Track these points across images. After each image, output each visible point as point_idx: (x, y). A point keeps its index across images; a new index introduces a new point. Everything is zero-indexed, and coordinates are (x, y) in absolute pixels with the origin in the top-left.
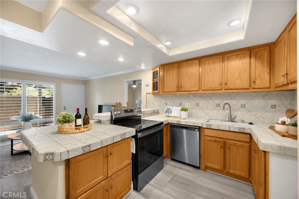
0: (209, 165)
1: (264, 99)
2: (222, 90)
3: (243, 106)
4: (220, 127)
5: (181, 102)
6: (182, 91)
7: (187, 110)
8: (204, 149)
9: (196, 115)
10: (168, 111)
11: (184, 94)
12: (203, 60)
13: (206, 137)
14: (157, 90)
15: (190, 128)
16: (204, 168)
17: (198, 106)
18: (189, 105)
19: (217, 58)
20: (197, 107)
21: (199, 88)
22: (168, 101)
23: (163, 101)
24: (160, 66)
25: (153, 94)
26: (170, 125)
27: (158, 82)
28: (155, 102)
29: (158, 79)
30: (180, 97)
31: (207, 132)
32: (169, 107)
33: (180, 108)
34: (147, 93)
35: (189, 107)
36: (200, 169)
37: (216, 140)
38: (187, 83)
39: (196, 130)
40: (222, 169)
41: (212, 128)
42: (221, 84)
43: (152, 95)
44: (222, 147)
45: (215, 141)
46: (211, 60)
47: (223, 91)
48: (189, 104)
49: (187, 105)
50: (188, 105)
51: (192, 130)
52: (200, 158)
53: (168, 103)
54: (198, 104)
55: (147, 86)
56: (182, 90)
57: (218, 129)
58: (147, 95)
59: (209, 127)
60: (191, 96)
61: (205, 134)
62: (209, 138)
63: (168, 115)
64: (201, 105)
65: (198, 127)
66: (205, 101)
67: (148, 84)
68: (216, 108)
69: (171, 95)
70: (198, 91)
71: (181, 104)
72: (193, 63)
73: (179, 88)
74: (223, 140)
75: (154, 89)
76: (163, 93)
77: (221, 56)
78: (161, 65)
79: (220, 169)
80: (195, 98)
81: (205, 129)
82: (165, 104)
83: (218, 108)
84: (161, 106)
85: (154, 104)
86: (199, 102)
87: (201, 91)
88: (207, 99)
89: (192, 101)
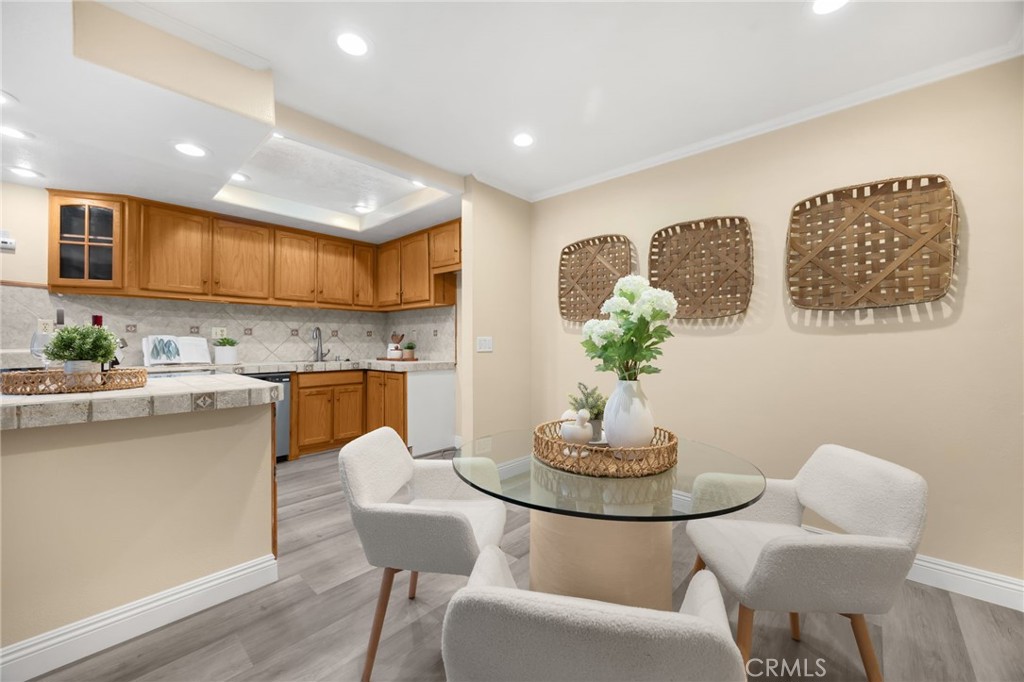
1: (360, 322)
2: (313, 302)
3: (335, 333)
5: (194, 324)
6: (218, 293)
10: (166, 350)
13: (301, 391)
14: (106, 278)
16: (297, 451)
17: (251, 334)
18: (224, 333)
20: (249, 338)
21: (270, 291)
22: (140, 320)
23: (115, 320)
24: (125, 199)
27: (111, 250)
29: (116, 240)
30: (192, 310)
31: (304, 381)
36: (290, 458)
37: (320, 390)
38: (236, 275)
39: (285, 380)
41: (314, 371)
42: (312, 291)
43: (47, 292)
44: (328, 402)
45: (318, 393)
47: (315, 304)
48: (224, 329)
49: (216, 332)
50: (222, 331)
52: (291, 436)
54: (251, 330)
57: (323, 370)
58: (5, 288)
59: (309, 370)
61: (301, 385)
62: (308, 391)
64: (256, 332)
65: (287, 374)
66: (268, 323)
68: (292, 338)
69: (154, 301)
70: (265, 299)
71: (194, 330)
72: (256, 232)
73: (211, 284)
74: (330, 389)
75: (67, 273)
76: (144, 293)
78: (132, 199)
79: (324, 441)
80: (241, 315)
81: (301, 375)
82: (124, 328)
83: (296, 338)
86: (250, 324)
87: (271, 301)
88: (271, 320)
89: (233, 323)
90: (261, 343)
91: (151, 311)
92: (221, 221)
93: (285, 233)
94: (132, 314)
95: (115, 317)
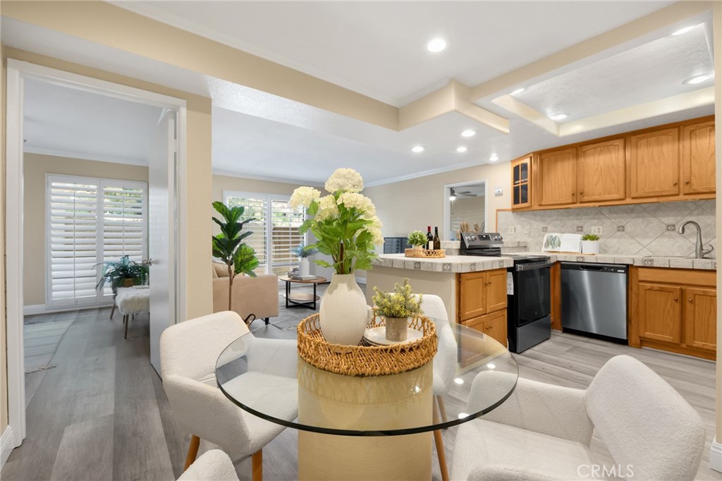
0: (648, 334)
2: (678, 195)
4: (671, 263)
5: (580, 225)
6: (584, 201)
7: (597, 239)
8: (638, 306)
9: (618, 249)
10: (553, 242)
11: (589, 208)
12: (634, 139)
13: (641, 284)
14: (527, 202)
15: (606, 269)
16: (638, 341)
17: (623, 230)
18: (601, 230)
19: (666, 134)
20: (619, 234)
21: (625, 193)
22: (549, 224)
23: (537, 225)
24: (532, 155)
25: (514, 210)
26: (562, 265)
27: (527, 185)
28: (518, 227)
29: (528, 179)
30: (578, 215)
31: (643, 274)
32: (554, 235)
33: (579, 236)
34: (498, 210)
35: (601, 234)
36: (629, 344)
37: (663, 288)
38: (596, 185)
39: (619, 271)
40: (677, 341)
41: (655, 266)
42: (675, 184)
43: (511, 213)
44: (677, 300)
45: (661, 290)
46: (653, 139)
47: (682, 197)
48: (601, 227)
49: (594, 231)
50: (597, 230)
51: (611, 272)
52: (629, 324)
53: (549, 228)
54: (623, 227)
55: (499, 194)
56: (586, 198)
57: (668, 266)
58: (499, 213)
59: (649, 264)
60: (605, 211)
61: (641, 279)
62: (648, 285)
63: (552, 250)
64: (628, 228)
65: (625, 266)
66: (640, 220)
67: (500, 190)
68: (667, 233)
69: (556, 211)
70: (623, 199)
71: (579, 229)
72: (611, 145)
73: (578, 195)
74: (679, 287)
75: (516, 201)
76: (541, 208)
77: (676, 130)
78: (534, 153)
79: (672, 341)
80: (615, 215)
81: (639, 269)
82: (541, 229)
83: (671, 232)
84: (532, 234)
85: (515, 231)
86: (623, 222)
87: (628, 201)
88: (644, 217)
89: (608, 222)
90: (632, 237)
91: (555, 218)
92: (584, 147)
93: (638, 136)
94: (545, 221)
95: (537, 223)
